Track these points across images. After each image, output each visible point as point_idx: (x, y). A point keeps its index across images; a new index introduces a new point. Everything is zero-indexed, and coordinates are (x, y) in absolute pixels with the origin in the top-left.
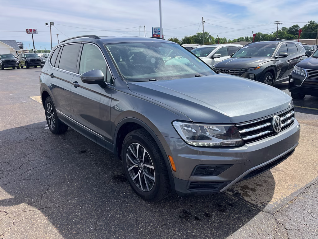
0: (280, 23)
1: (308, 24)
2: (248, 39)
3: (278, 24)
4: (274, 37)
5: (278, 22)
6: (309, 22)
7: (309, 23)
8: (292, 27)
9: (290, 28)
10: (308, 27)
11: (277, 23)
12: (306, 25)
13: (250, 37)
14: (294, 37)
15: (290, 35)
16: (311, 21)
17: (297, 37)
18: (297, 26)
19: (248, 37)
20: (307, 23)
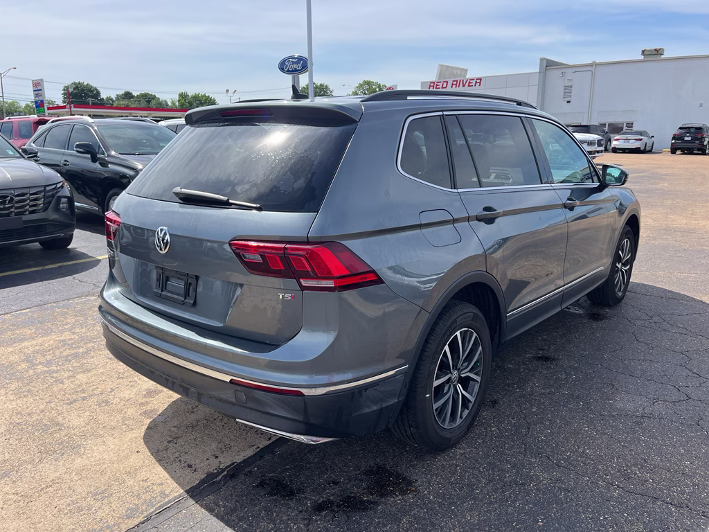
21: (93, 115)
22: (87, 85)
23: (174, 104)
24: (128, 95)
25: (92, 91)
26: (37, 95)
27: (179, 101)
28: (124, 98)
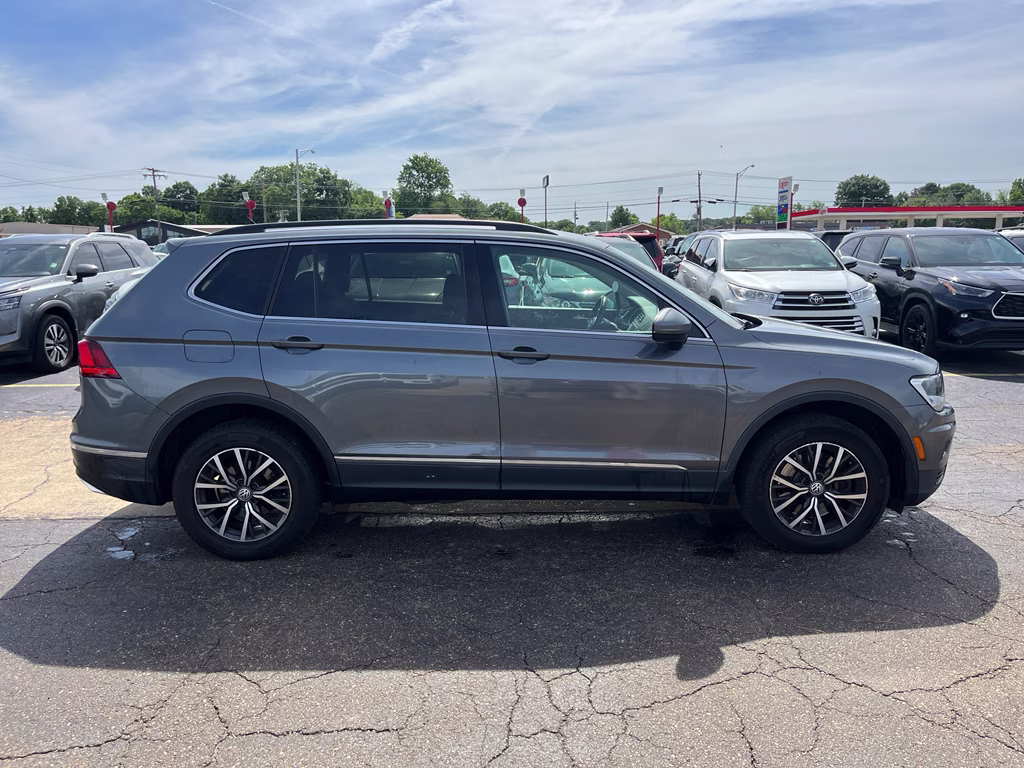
0: (160, 173)
1: (219, 184)
2: (32, 215)
3: (154, 176)
4: (125, 213)
5: (154, 171)
6: (220, 178)
7: (220, 181)
8: (175, 187)
9: (168, 190)
10: (220, 192)
11: (151, 173)
12: (214, 185)
13: (40, 209)
14: (186, 216)
15: (173, 210)
16: (226, 176)
17: (193, 216)
18: (187, 185)
19: (30, 209)
20: (217, 181)
21: (864, 221)
22: (872, 179)
23: (1003, 198)
24: (931, 189)
25: (877, 187)
26: (782, 198)
27: (1011, 193)
28: (923, 193)
